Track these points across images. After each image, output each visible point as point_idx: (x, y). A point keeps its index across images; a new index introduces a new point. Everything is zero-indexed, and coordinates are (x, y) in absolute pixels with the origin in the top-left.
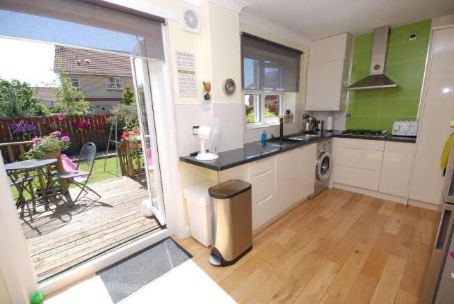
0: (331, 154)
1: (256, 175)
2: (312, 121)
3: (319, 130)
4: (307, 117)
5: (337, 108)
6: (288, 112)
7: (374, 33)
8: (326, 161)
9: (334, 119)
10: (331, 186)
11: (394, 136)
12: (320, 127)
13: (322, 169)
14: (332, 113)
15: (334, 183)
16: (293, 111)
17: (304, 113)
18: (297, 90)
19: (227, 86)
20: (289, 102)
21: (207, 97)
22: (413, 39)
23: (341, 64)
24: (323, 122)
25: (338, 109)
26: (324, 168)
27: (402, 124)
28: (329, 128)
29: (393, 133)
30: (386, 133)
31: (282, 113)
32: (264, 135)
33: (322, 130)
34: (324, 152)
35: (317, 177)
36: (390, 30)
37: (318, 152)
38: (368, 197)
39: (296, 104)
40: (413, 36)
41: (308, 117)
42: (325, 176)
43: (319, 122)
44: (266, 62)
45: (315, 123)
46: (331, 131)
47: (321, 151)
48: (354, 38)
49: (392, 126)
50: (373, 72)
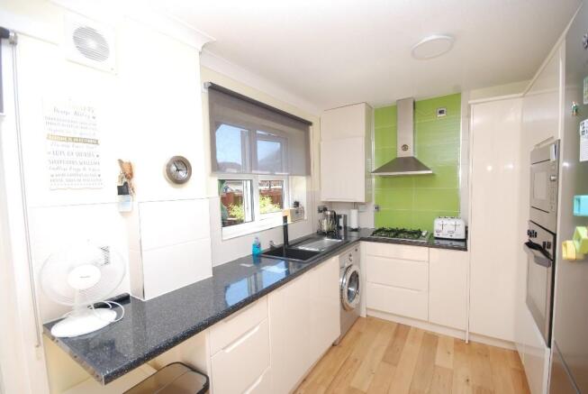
0: (359, 266)
1: (224, 349)
2: (331, 217)
3: (341, 228)
4: (323, 210)
5: (361, 199)
6: (297, 204)
7: (396, 107)
8: (355, 279)
9: (359, 212)
10: (363, 315)
11: (437, 238)
12: (341, 224)
13: (349, 292)
14: (356, 205)
15: (367, 309)
16: (303, 203)
17: (320, 205)
18: (308, 173)
19: (174, 168)
20: (297, 190)
21: (123, 190)
22: (442, 115)
23: (361, 141)
24: (345, 216)
25: (363, 201)
26: (352, 289)
27: (445, 221)
28: (354, 226)
29: (436, 235)
30: (426, 235)
31: (288, 205)
32: (258, 246)
33: (345, 227)
34: (350, 266)
35: (344, 307)
36: (414, 103)
37: (342, 268)
38: (416, 329)
39: (308, 193)
40: (441, 112)
41: (325, 209)
42: (355, 302)
43: (340, 216)
44: (258, 132)
45: (335, 218)
46: (356, 230)
47: (346, 265)
48: (373, 111)
49: (432, 225)
50: (401, 154)
